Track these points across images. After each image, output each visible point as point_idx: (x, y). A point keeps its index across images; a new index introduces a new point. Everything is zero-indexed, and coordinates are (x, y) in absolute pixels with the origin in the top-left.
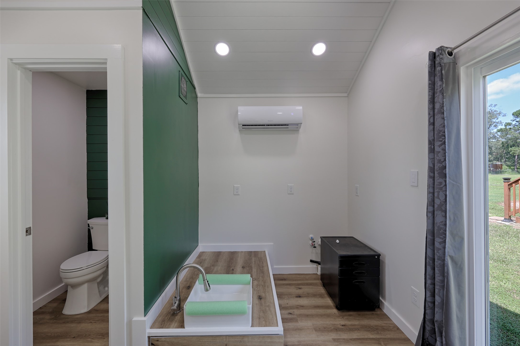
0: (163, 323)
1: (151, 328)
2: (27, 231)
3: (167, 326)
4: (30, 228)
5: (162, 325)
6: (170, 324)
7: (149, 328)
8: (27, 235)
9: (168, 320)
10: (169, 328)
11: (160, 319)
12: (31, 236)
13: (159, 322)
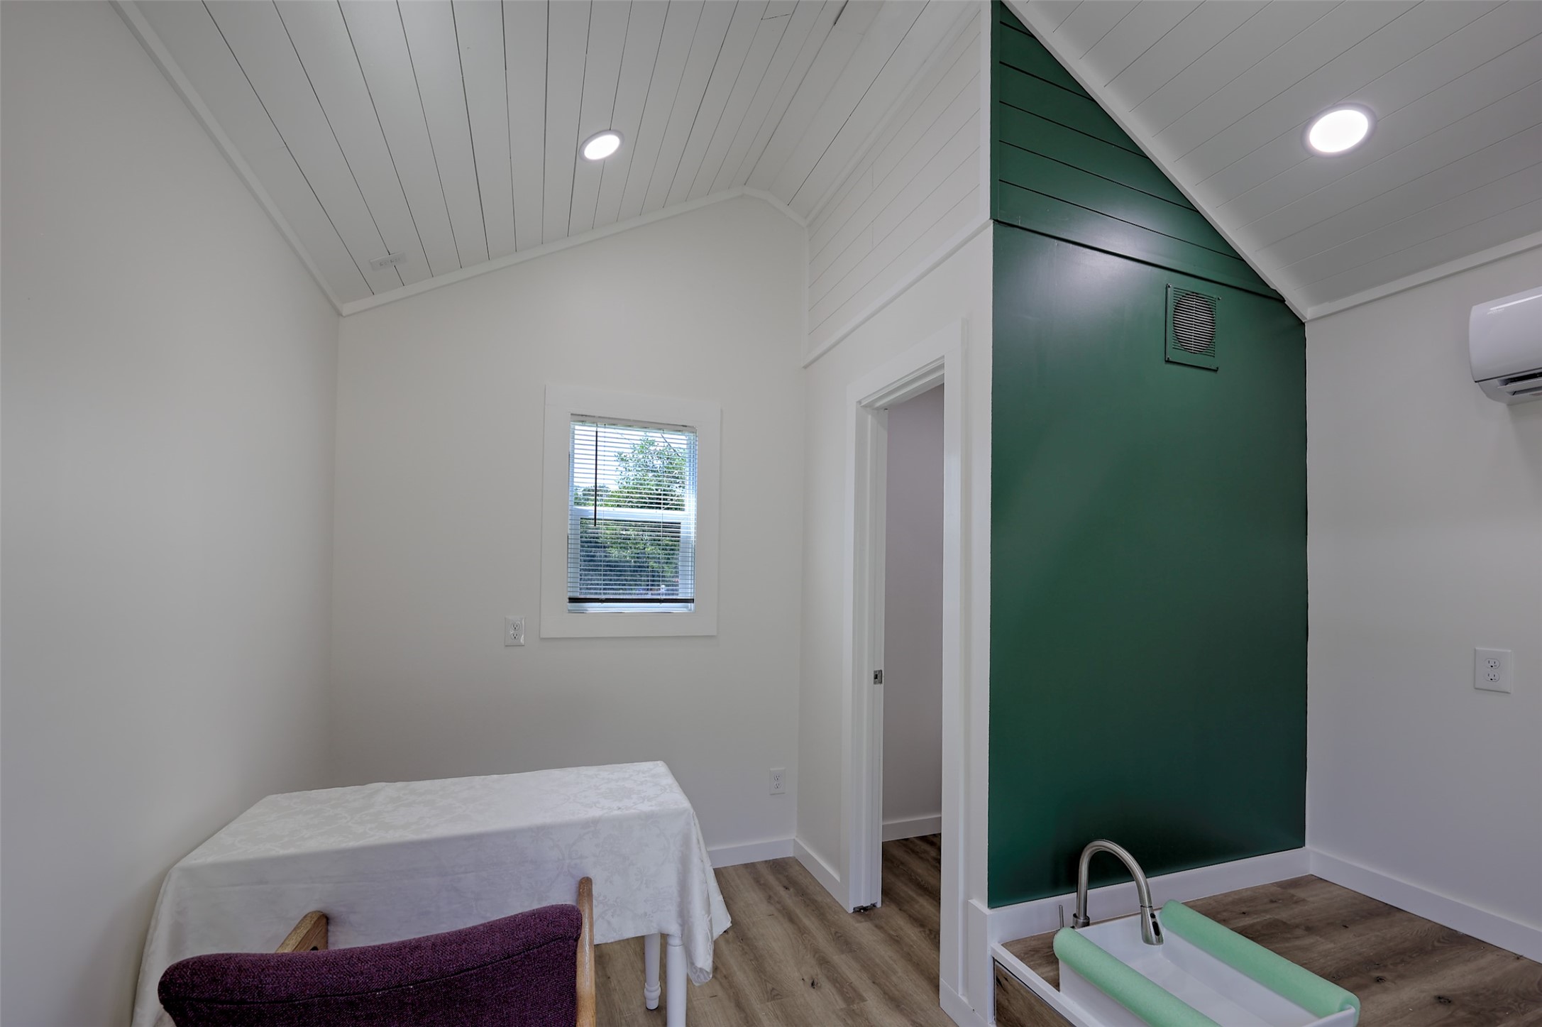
0: (1033, 953)
1: (1005, 945)
2: (876, 677)
3: (1032, 963)
4: (881, 671)
5: (1025, 954)
6: (1040, 965)
7: (999, 942)
8: (875, 683)
9: (1047, 956)
10: (1033, 970)
11: (1034, 943)
12: (882, 685)
13: (1025, 947)
